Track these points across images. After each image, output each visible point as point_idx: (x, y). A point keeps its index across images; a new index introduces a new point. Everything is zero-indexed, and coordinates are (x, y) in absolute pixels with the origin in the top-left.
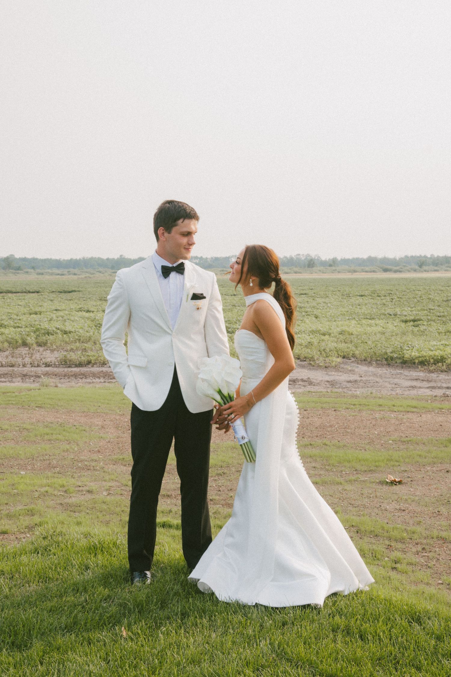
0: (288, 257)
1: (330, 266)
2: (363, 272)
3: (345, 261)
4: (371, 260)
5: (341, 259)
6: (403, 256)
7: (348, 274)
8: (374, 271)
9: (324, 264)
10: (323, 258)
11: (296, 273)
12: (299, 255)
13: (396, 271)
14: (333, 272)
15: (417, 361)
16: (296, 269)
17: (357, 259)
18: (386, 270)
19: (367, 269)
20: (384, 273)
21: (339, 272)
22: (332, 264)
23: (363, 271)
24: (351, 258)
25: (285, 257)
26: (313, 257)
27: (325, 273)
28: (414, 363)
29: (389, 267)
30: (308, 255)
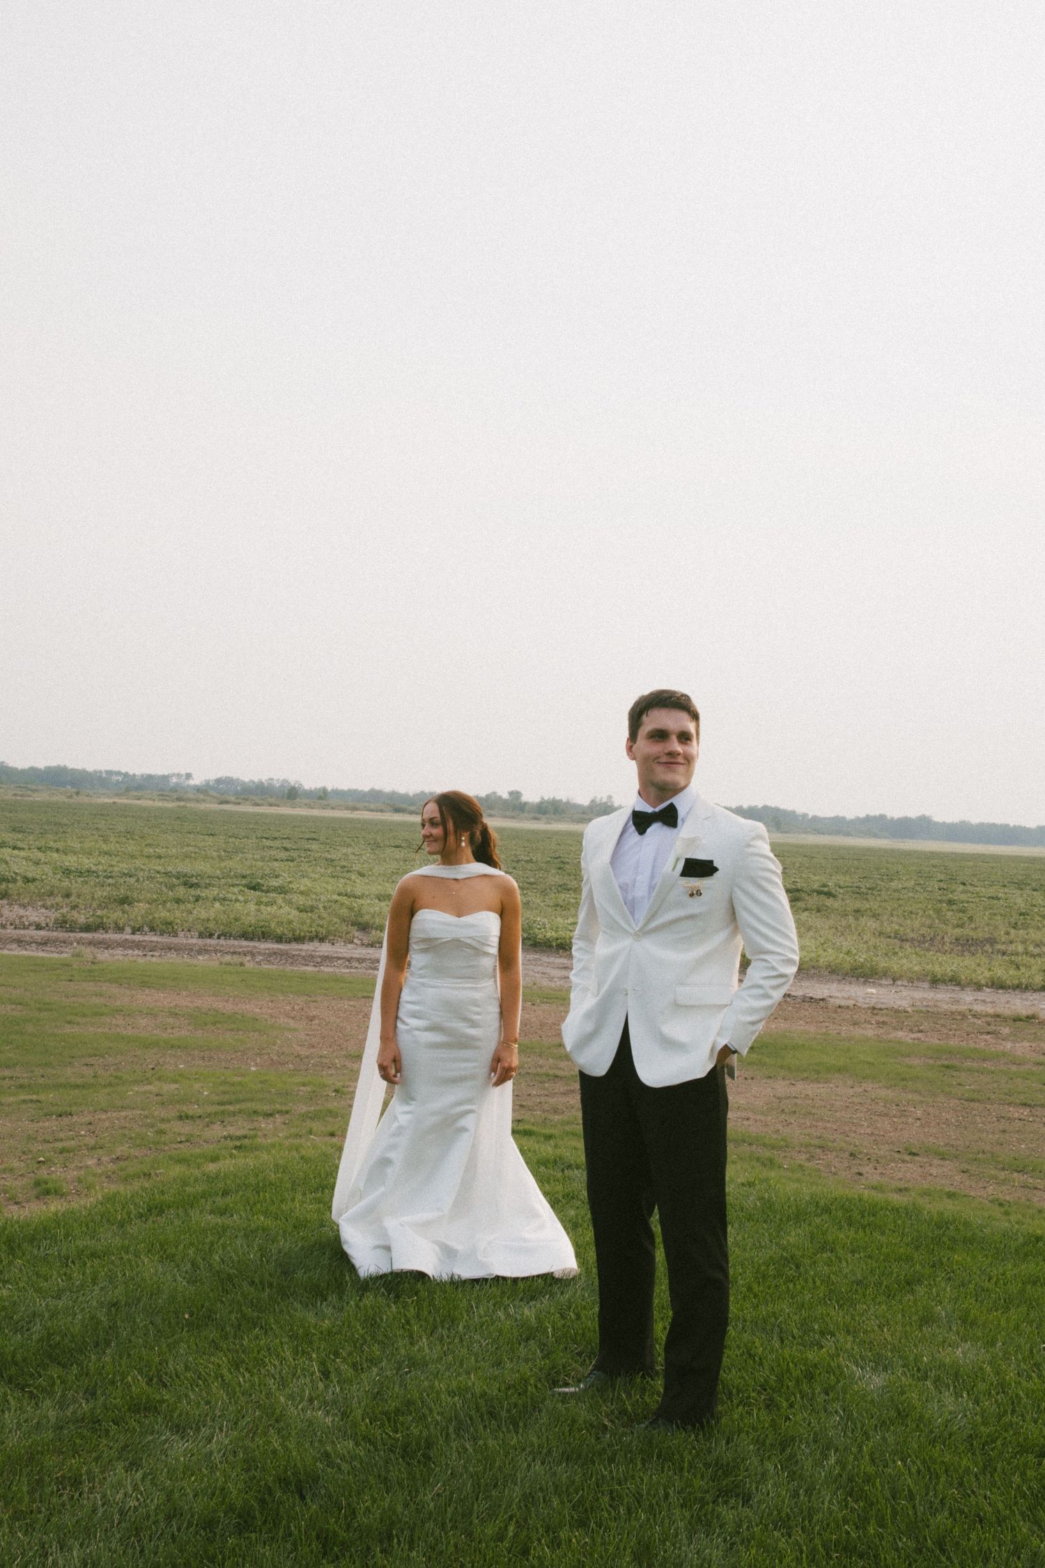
0: (256, 780)
1: (320, 798)
2: (367, 810)
3: (338, 793)
4: (375, 795)
5: (333, 790)
6: (418, 792)
7: (345, 812)
8: (382, 811)
10: (307, 787)
11: (271, 805)
12: (271, 779)
14: (324, 807)
15: (554, 944)
16: (272, 800)
17: (355, 791)
18: (397, 810)
19: (372, 806)
20: (396, 815)
21: (333, 808)
24: (346, 788)
25: (253, 782)
26: (292, 783)
27: (313, 808)
28: (551, 946)
29: (404, 806)
30: (285, 781)
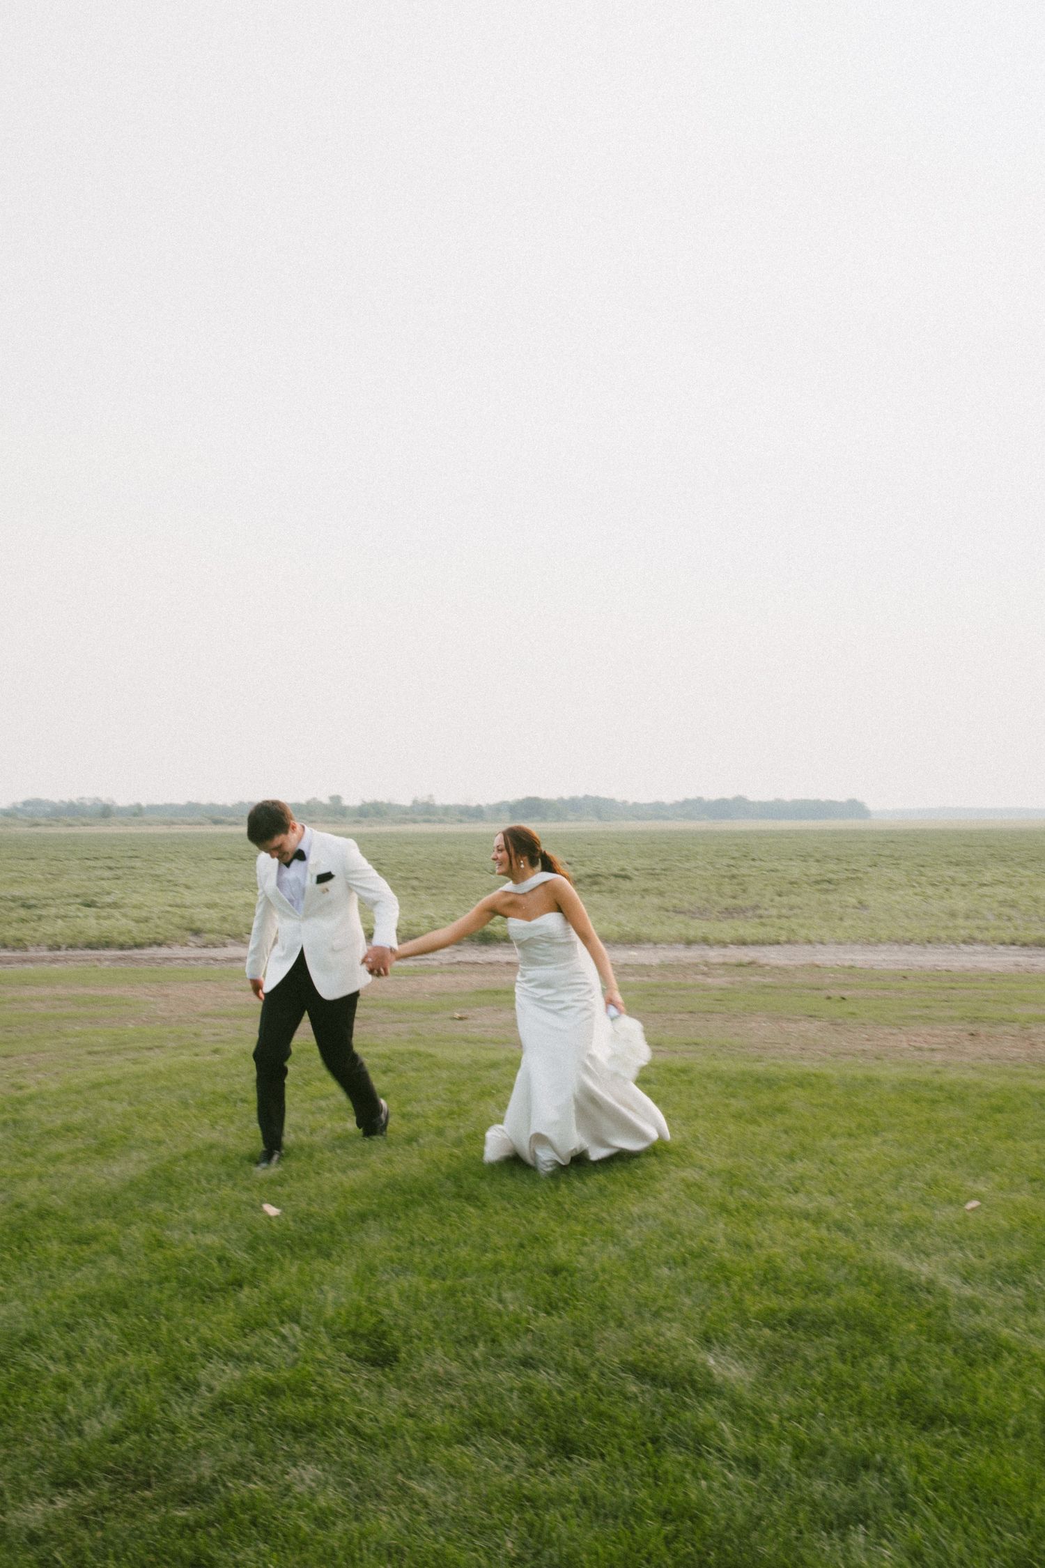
3: (154, 809)
4: (192, 808)
8: (200, 824)
9: (122, 811)
11: (84, 825)
12: (82, 798)
13: (231, 824)
14: (140, 824)
16: (84, 820)
21: (150, 824)
22: (137, 812)
23: (184, 823)
27: (128, 826)
